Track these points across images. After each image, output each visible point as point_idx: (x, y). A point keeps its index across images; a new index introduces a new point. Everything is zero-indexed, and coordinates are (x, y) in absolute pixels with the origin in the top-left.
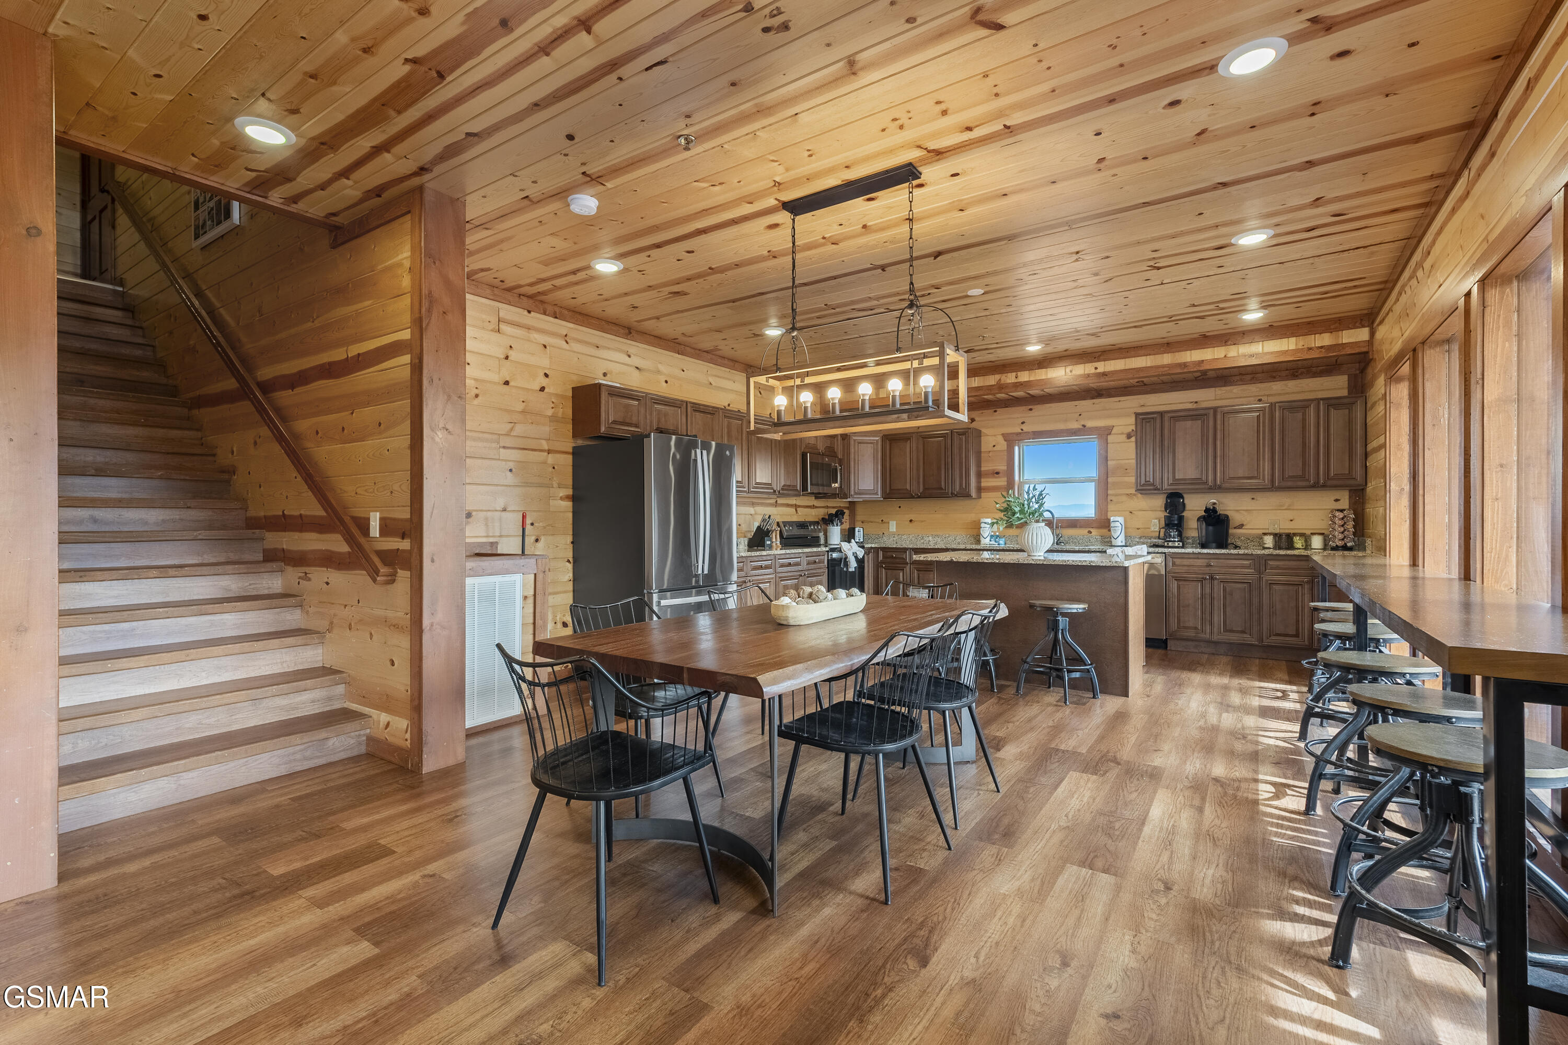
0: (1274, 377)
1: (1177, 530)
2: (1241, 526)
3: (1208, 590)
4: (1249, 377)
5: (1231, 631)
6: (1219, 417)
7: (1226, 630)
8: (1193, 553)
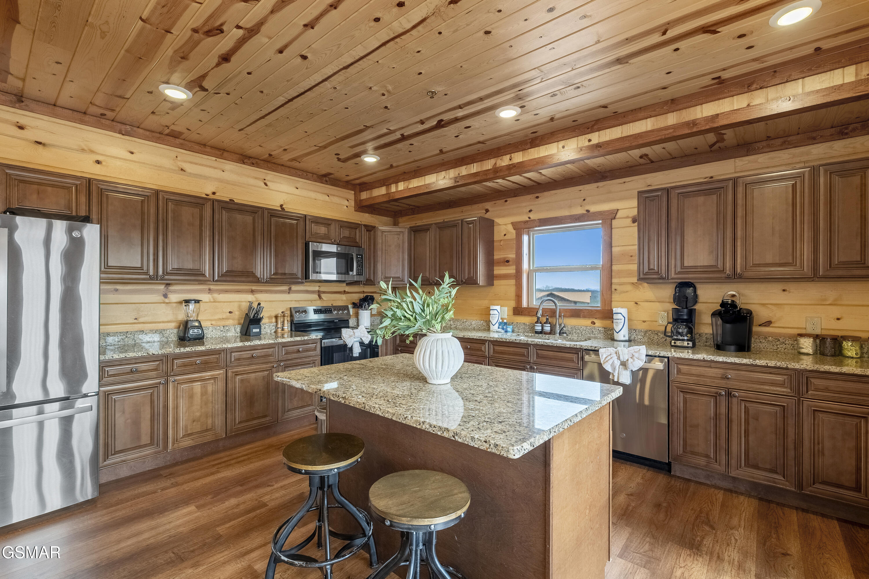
0: (814, 138)
1: (687, 326)
2: (768, 323)
3: (723, 410)
4: (779, 141)
5: (756, 467)
6: (740, 190)
7: (748, 464)
8: (704, 360)
